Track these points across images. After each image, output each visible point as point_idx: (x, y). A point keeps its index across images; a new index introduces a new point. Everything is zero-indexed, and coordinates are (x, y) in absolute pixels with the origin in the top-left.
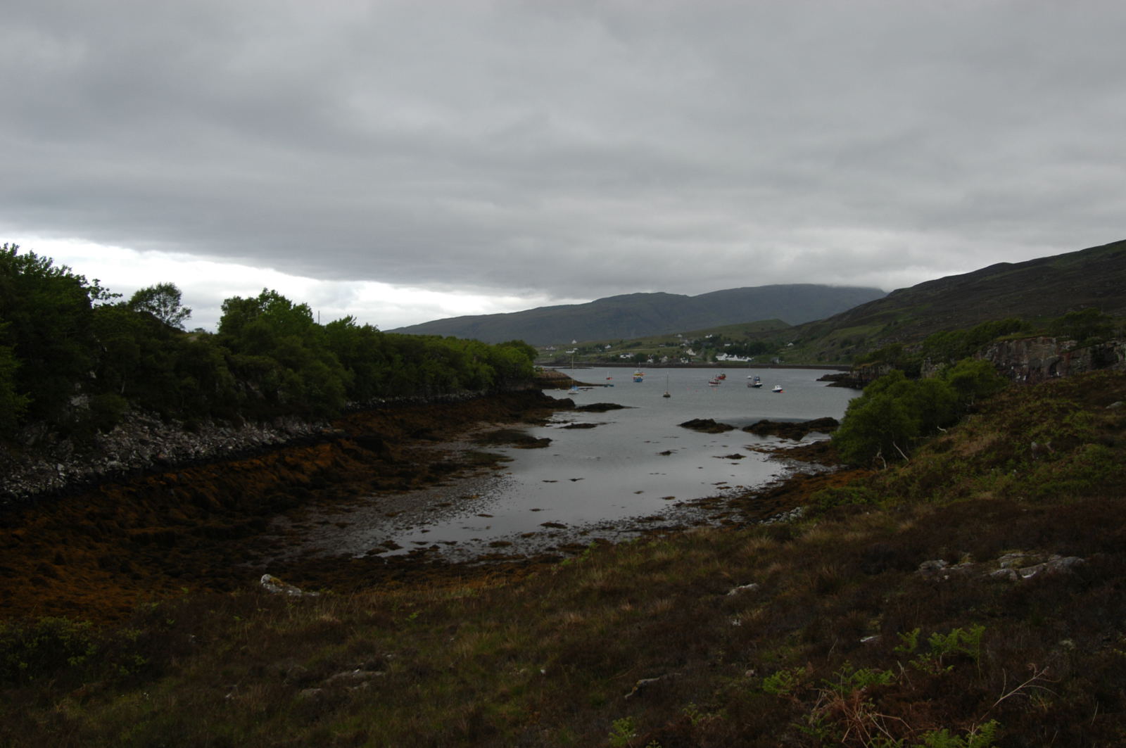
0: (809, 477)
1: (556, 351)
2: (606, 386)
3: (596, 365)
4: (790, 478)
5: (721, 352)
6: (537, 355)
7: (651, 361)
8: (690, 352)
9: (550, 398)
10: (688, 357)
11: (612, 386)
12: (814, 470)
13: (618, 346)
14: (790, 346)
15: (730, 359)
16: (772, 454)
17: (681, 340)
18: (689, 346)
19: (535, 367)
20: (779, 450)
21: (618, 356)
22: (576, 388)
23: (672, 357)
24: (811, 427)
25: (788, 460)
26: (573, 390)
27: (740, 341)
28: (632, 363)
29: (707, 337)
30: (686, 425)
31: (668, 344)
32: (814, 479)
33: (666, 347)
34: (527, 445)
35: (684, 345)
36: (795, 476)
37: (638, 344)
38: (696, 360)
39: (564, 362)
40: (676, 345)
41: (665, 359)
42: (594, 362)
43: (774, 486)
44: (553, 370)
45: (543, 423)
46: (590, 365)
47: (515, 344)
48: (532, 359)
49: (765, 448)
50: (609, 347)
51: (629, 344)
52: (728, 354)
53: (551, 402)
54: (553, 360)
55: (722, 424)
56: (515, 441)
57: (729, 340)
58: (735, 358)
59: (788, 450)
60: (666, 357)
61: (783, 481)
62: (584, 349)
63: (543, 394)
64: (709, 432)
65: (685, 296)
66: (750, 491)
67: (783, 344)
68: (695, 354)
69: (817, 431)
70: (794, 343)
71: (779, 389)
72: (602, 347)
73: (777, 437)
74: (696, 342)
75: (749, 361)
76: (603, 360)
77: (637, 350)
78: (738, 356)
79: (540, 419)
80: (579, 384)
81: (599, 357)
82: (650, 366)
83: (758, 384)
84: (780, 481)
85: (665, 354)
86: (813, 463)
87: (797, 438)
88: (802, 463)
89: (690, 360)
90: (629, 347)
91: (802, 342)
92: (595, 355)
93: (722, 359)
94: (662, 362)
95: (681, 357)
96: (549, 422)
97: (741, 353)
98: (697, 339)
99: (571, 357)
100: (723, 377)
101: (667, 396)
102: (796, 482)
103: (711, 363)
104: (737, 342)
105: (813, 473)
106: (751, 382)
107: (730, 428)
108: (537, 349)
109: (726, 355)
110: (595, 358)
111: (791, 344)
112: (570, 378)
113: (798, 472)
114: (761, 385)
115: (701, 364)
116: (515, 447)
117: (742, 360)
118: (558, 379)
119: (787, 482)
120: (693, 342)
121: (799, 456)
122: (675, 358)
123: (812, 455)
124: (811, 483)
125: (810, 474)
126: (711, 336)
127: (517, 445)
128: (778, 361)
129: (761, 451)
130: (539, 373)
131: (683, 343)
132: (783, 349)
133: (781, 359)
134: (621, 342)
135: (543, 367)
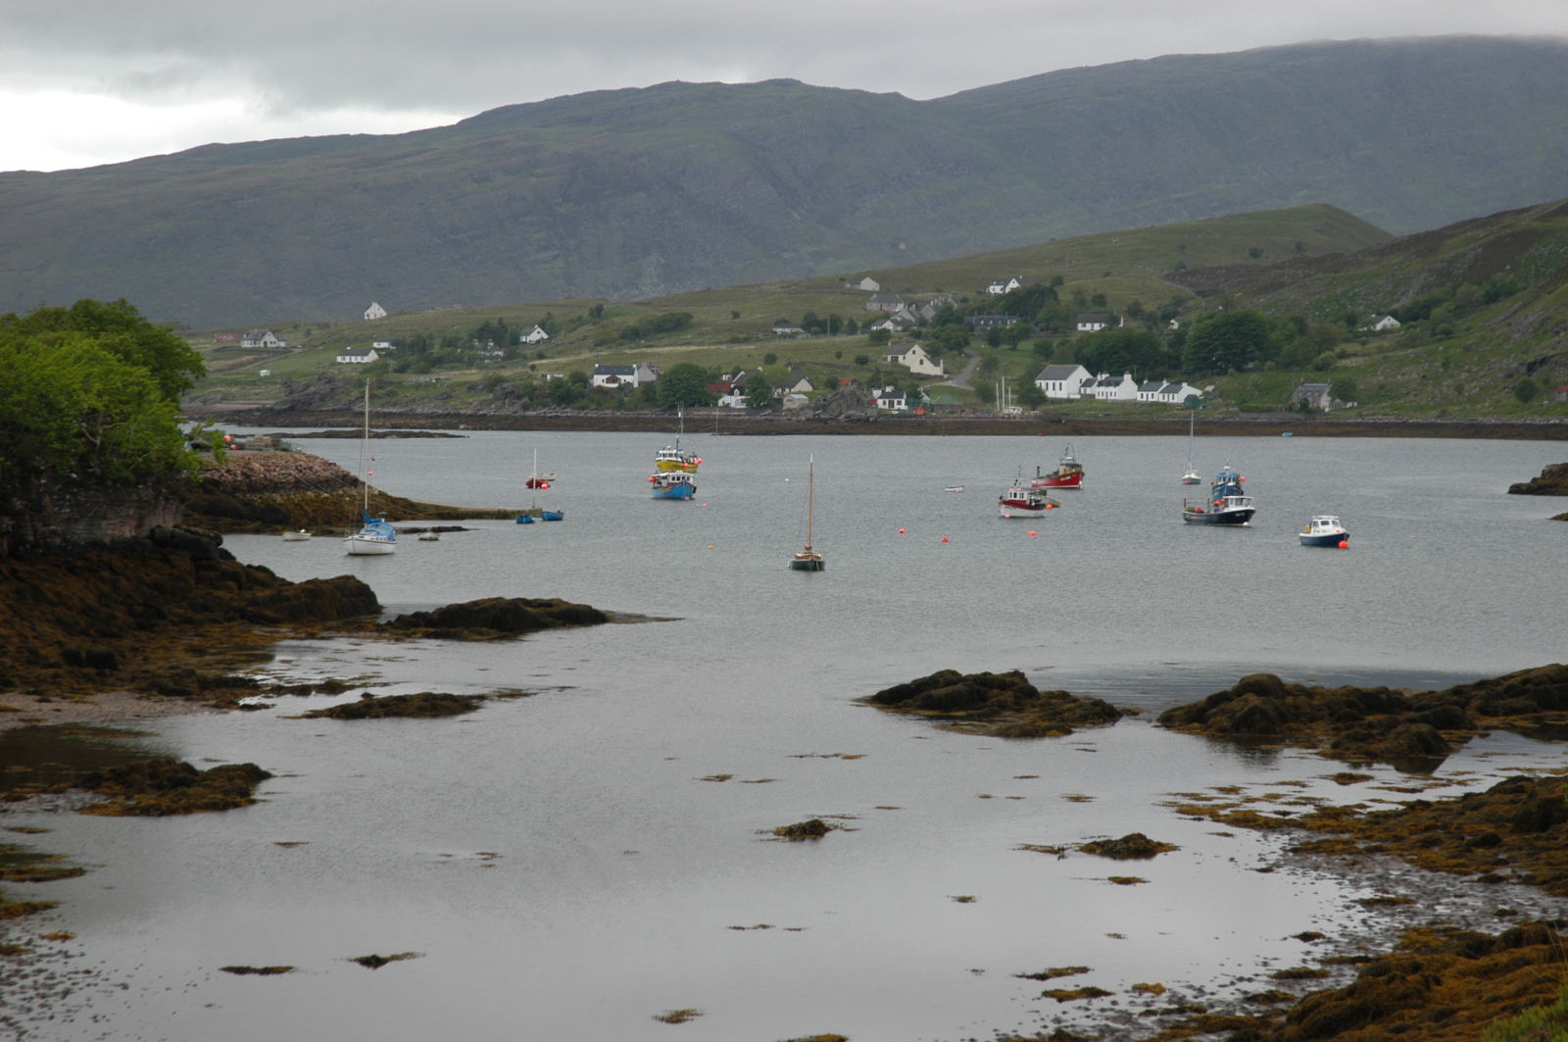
0: (1479, 946)
1: (286, 351)
2: (523, 518)
3: (480, 422)
4: (1387, 948)
5: (1062, 361)
6: (200, 371)
7: (734, 401)
8: (916, 360)
9: (261, 577)
10: (909, 385)
11: (555, 518)
12: (1501, 914)
13: (582, 330)
14: (1385, 331)
15: (1100, 392)
16: (1300, 835)
17: (873, 307)
18: (914, 333)
19: (187, 428)
20: (1331, 817)
21: (582, 379)
22: (386, 528)
23: (833, 385)
24: (1484, 711)
25: (1377, 864)
26: (368, 538)
27: (1150, 307)
28: (648, 413)
29: (996, 289)
30: (895, 700)
31: (815, 325)
32: (1503, 958)
33: (804, 339)
34: (149, 799)
35: (889, 325)
36: (1410, 939)
37: (673, 325)
38: (947, 399)
39: (330, 405)
40: (852, 329)
41: (798, 395)
42: (468, 405)
43: (1312, 987)
44: (276, 442)
45: (226, 693)
46: (448, 423)
47: (91, 318)
48: (172, 390)
49: (1266, 810)
50: (537, 335)
51: (632, 321)
52: (1093, 369)
53: (263, 594)
54: (272, 398)
55: (1064, 696)
56: (92, 783)
57: (1097, 305)
58: (1126, 390)
59: (1378, 818)
60: (804, 385)
61: (1353, 961)
62: (420, 345)
63: (227, 556)
64: (1005, 734)
65: (896, 96)
66: (1199, 1009)
67: (1352, 321)
68: (938, 371)
69: (1511, 728)
70: (1406, 317)
71: (1332, 530)
72: (504, 336)
73: (1326, 756)
74: (946, 317)
75: (1190, 398)
76: (512, 395)
77: (672, 352)
78: (1138, 381)
79: (211, 673)
80: (400, 509)
81: (492, 384)
82: (730, 426)
83: (1232, 508)
84: (1341, 961)
85: (799, 371)
86: (1499, 880)
87: (1421, 758)
88: (1442, 880)
89: (914, 397)
90: (634, 335)
91: (1437, 312)
92: (473, 375)
93: (1062, 394)
94: (787, 405)
95: (874, 383)
96: (254, 688)
97: (1150, 365)
98: (950, 298)
99: (361, 384)
100: (1070, 479)
101: (809, 566)
102: (1416, 968)
103: (1015, 411)
104: (1134, 312)
105: (1498, 929)
106: (1203, 499)
107: (1102, 713)
108: (200, 345)
109: (1081, 373)
110: (472, 387)
111: (1389, 322)
112: (355, 482)
113: (1423, 921)
114: (1247, 515)
115: (969, 415)
116: (92, 809)
117: (1157, 396)
118: (298, 485)
119: (1375, 968)
120: (929, 313)
121: (1428, 844)
122: (847, 388)
123: (1490, 841)
124: (1486, 973)
125: (1483, 930)
126: (1013, 284)
127: (100, 800)
128: (1325, 402)
129: (1248, 821)
130: (207, 457)
131: (887, 317)
132: (1350, 348)
133: (1342, 392)
134: (598, 312)
135: (229, 430)
